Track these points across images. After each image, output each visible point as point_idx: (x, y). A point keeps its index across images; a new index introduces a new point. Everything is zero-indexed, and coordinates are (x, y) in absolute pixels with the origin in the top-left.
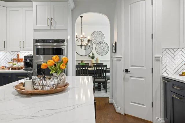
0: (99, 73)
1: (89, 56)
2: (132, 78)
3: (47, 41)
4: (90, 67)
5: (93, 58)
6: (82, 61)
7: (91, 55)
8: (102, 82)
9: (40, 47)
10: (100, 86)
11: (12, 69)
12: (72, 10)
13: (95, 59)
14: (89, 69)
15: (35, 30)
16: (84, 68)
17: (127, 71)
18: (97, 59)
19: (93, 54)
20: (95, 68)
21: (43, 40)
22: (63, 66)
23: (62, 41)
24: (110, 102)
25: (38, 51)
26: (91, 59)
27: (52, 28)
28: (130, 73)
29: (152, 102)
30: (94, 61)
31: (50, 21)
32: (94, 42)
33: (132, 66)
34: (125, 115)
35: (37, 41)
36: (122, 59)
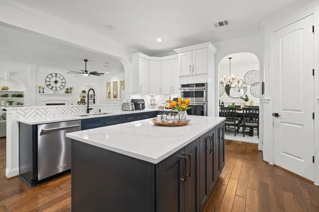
0: (250, 117)
1: (242, 98)
2: (284, 124)
3: (190, 86)
4: (240, 110)
5: (247, 100)
6: (233, 104)
7: (244, 97)
8: (255, 127)
9: (187, 91)
10: (253, 131)
11: (166, 108)
12: (215, 55)
13: (249, 101)
14: (239, 112)
15: (181, 77)
16: (231, 111)
17: (276, 115)
18: (252, 102)
19: (246, 96)
20: (245, 111)
21: (189, 85)
22: (184, 106)
23: (203, 85)
24: (259, 149)
25: (186, 95)
26: (245, 102)
27: (194, 73)
28: (281, 118)
29: (313, 157)
30: (248, 104)
31: (192, 68)
32: (249, 83)
33: (284, 110)
34: (275, 166)
35: (183, 86)
36: (271, 102)
